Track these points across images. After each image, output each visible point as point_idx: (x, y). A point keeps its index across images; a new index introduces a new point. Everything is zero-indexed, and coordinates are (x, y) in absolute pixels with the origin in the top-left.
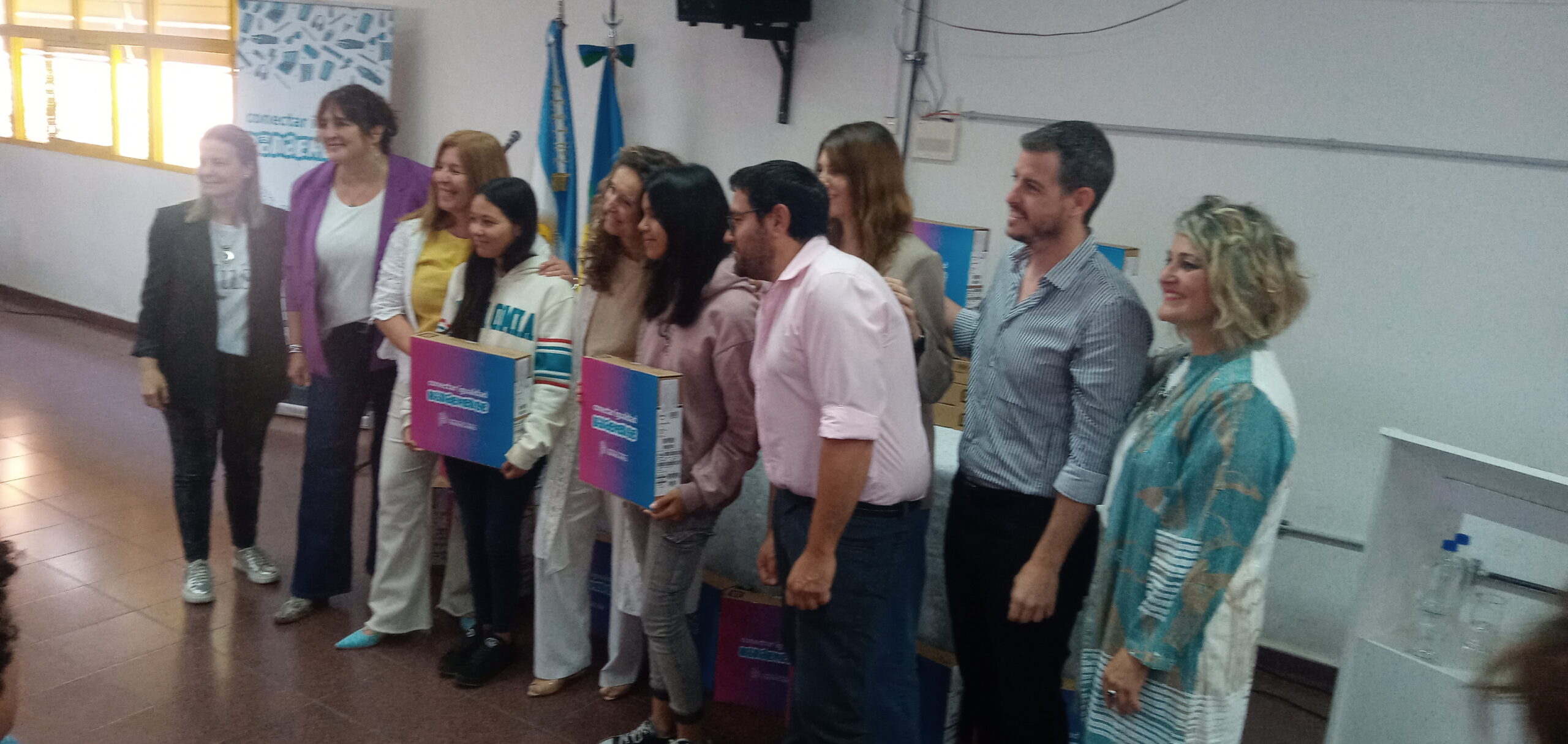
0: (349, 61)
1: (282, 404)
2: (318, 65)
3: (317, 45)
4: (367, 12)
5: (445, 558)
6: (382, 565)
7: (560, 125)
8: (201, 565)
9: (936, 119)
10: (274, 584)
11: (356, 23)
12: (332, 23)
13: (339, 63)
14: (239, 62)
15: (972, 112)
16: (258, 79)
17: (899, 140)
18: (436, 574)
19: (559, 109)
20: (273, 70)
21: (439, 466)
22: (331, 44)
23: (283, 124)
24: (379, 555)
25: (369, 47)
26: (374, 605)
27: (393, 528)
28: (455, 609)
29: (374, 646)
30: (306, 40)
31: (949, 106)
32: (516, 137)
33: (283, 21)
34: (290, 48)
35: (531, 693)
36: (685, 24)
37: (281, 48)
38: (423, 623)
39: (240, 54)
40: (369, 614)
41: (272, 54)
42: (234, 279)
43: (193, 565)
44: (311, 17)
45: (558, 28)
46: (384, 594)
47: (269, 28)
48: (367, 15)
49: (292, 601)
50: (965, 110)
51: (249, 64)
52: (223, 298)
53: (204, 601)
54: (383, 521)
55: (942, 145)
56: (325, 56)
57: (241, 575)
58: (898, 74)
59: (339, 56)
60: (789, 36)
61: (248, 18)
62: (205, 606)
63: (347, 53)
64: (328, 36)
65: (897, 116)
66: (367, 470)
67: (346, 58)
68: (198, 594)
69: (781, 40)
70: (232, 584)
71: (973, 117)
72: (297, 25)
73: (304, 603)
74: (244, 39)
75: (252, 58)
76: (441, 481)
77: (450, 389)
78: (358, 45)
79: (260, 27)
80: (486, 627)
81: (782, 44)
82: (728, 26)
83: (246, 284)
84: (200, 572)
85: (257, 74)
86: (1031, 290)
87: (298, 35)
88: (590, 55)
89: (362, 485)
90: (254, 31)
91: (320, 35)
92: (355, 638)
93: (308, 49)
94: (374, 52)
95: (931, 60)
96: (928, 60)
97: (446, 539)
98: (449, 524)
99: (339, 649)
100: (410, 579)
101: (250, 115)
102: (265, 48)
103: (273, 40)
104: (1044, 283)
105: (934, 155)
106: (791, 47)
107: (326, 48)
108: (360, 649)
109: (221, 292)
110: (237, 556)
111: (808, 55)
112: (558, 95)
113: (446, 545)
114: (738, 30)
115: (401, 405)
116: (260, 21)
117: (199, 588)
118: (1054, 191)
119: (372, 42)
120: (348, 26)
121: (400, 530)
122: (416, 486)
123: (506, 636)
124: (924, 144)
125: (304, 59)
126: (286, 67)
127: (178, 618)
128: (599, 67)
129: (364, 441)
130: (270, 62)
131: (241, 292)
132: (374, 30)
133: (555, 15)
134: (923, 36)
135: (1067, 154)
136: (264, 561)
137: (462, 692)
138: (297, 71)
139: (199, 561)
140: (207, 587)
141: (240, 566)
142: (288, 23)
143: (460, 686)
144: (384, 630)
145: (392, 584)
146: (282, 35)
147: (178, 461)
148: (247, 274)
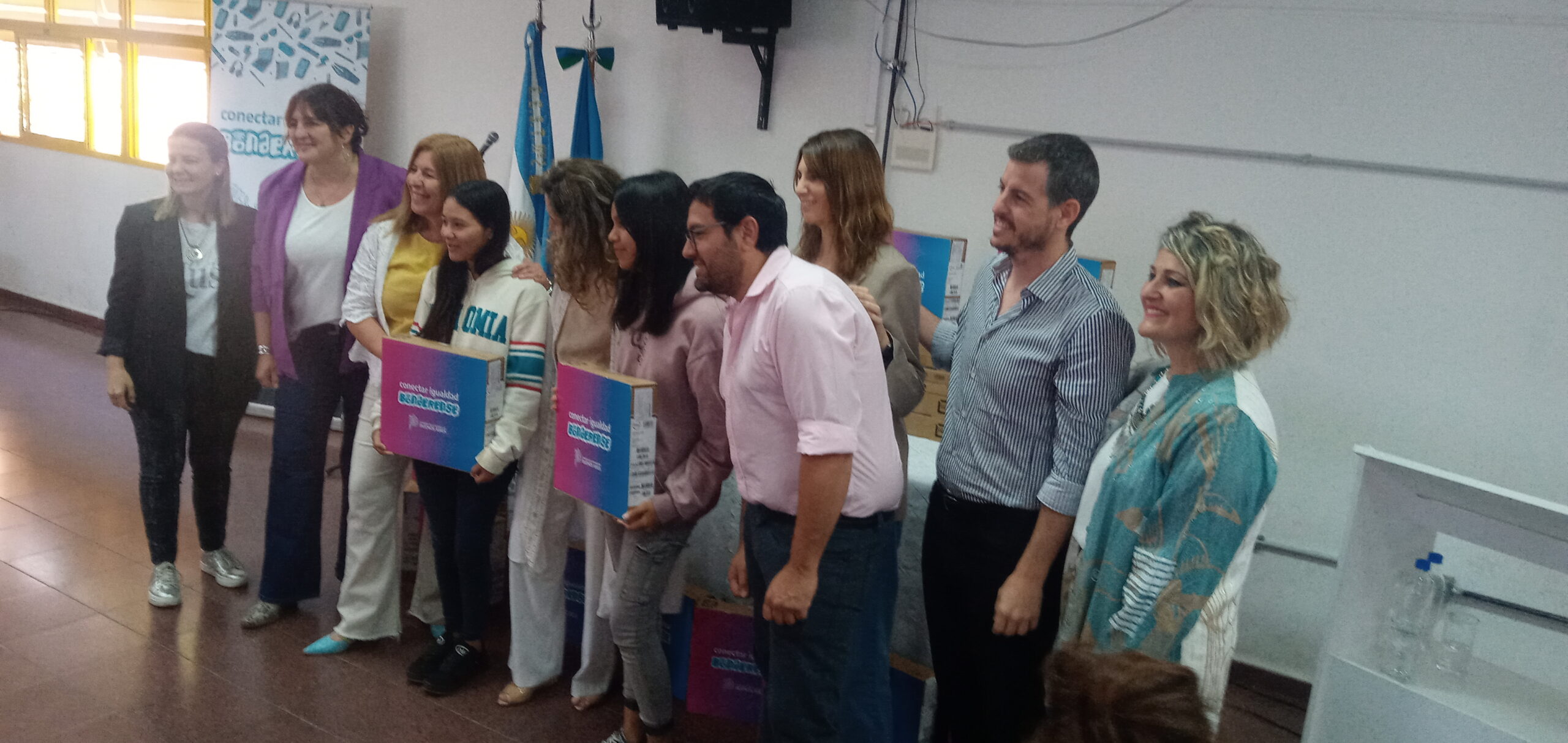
0: (324, 60)
1: (252, 405)
2: (293, 62)
3: (293, 43)
4: (346, 10)
5: (416, 564)
6: (351, 571)
7: (538, 127)
8: (169, 568)
9: (915, 128)
10: (242, 589)
11: (332, 22)
12: (307, 20)
13: (314, 61)
14: (214, 58)
15: (950, 122)
16: (234, 75)
17: (880, 149)
18: (407, 580)
19: (537, 111)
20: (249, 66)
21: (410, 470)
22: (307, 42)
23: (256, 121)
24: (348, 560)
25: (344, 44)
26: (343, 611)
27: (363, 532)
28: (425, 615)
29: (340, 653)
30: (281, 37)
31: (928, 115)
32: (493, 138)
33: (259, 17)
34: (264, 45)
35: (501, 702)
36: (664, 28)
37: (257, 46)
38: (392, 629)
39: (216, 51)
40: (338, 619)
41: (248, 50)
42: (203, 279)
43: (158, 569)
44: (287, 15)
45: (537, 30)
46: (353, 599)
47: (245, 23)
48: (344, 13)
49: (260, 605)
50: (944, 118)
51: (223, 61)
52: (192, 297)
53: (173, 604)
54: (353, 525)
55: (919, 154)
56: (301, 53)
57: (209, 578)
58: (876, 82)
59: (316, 55)
60: (770, 43)
61: (224, 14)
62: (172, 610)
63: (322, 51)
64: (304, 34)
65: (877, 124)
66: (338, 472)
67: (321, 55)
68: (164, 597)
69: (761, 45)
70: (199, 588)
71: (952, 126)
72: (273, 22)
73: (272, 608)
74: (218, 36)
75: (227, 55)
76: (412, 485)
77: (423, 392)
78: (335, 43)
79: (236, 23)
80: (456, 635)
81: (762, 50)
82: (707, 30)
83: (215, 284)
84: (167, 575)
85: (232, 70)
86: (1013, 300)
87: (274, 32)
88: (568, 57)
89: (331, 488)
90: (229, 26)
91: (296, 32)
92: (323, 644)
93: (284, 47)
94: (352, 50)
95: (911, 70)
96: (907, 68)
97: (418, 544)
98: (420, 531)
99: (308, 655)
100: (378, 586)
101: (225, 112)
102: (240, 45)
103: (248, 37)
104: (1026, 294)
105: (914, 164)
106: (771, 52)
107: (301, 46)
108: (327, 655)
109: (189, 290)
110: (205, 561)
111: (788, 60)
112: (536, 97)
113: (417, 550)
114: (717, 35)
115: (372, 408)
116: (236, 16)
117: (168, 592)
118: (1042, 203)
119: (349, 40)
120: (324, 24)
121: (370, 534)
122: (386, 490)
123: (476, 644)
124: (904, 153)
125: (279, 56)
126: (261, 64)
127: (144, 620)
128: (577, 70)
129: (334, 443)
130: (246, 58)
131: (210, 291)
132: (352, 28)
133: (534, 16)
134: (902, 44)
135: (1055, 167)
136: (232, 564)
137: (430, 699)
138: (272, 68)
139: (165, 564)
140: (174, 590)
141: (208, 570)
142: (264, 20)
143: (429, 694)
144: (354, 636)
145: (360, 590)
146: (258, 32)
147: (145, 463)
148: (216, 273)
